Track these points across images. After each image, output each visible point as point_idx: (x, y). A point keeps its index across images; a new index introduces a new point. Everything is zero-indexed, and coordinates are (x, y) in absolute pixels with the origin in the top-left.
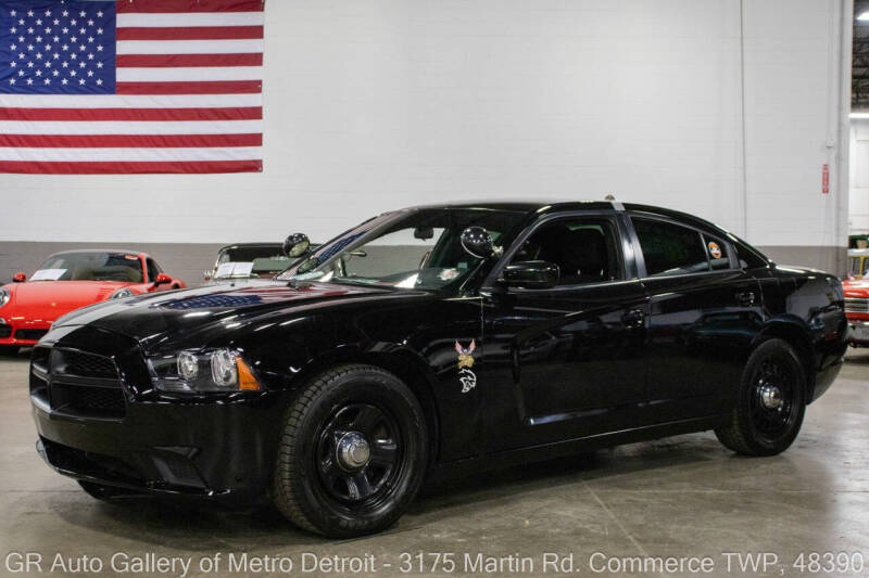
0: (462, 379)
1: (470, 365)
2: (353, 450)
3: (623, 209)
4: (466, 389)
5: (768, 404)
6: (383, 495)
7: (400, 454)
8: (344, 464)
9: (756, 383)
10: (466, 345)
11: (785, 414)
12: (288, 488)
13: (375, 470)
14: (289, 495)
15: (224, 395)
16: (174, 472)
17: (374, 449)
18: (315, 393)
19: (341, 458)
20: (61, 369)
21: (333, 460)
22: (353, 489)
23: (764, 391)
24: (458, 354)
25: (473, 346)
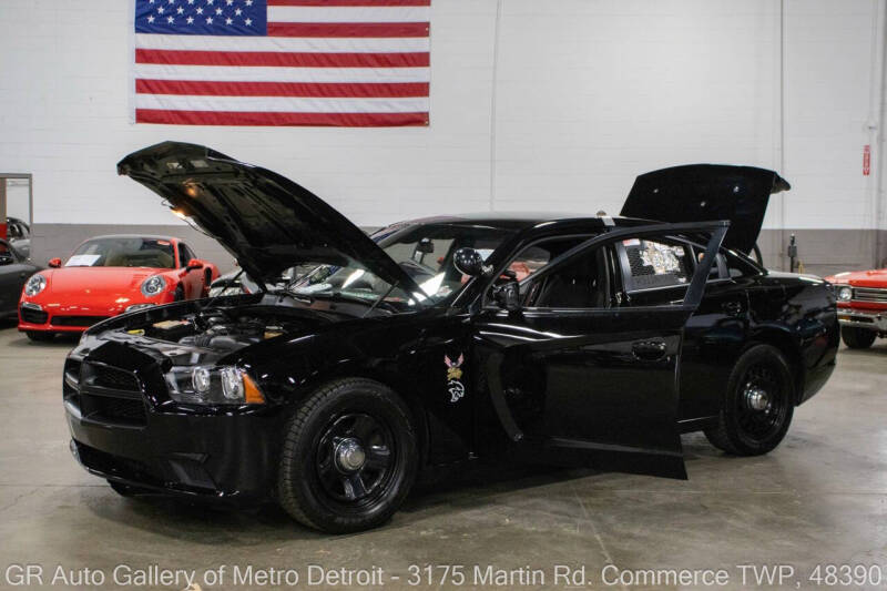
0: (451, 390)
1: (458, 377)
2: (349, 455)
3: (613, 224)
4: (455, 399)
5: (756, 407)
6: (376, 497)
7: (391, 463)
8: (341, 466)
9: (743, 386)
10: (454, 360)
11: (773, 416)
12: (289, 488)
13: (370, 473)
14: (290, 494)
15: (234, 407)
16: (190, 476)
17: (369, 454)
18: (315, 403)
19: (338, 462)
20: (91, 381)
21: (332, 462)
22: (349, 490)
23: (752, 394)
24: (447, 367)
25: (461, 360)
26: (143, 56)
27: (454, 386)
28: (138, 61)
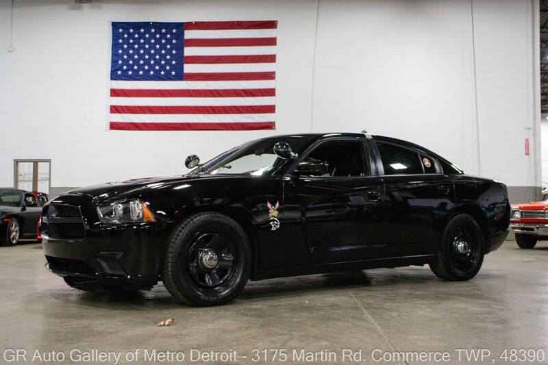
0: (271, 223)
1: (276, 215)
2: (208, 258)
3: (371, 137)
4: (274, 229)
5: (461, 251)
6: (225, 285)
7: (235, 263)
8: (204, 266)
9: (453, 239)
10: (273, 204)
11: (472, 257)
12: (170, 276)
13: (222, 271)
14: (171, 281)
15: (137, 224)
16: (110, 267)
17: (220, 259)
18: (186, 225)
19: (202, 263)
20: (54, 215)
21: (197, 262)
22: (208, 280)
23: (458, 244)
24: (269, 209)
25: (277, 205)
26: (115, 93)
27: (274, 220)
28: (111, 96)
